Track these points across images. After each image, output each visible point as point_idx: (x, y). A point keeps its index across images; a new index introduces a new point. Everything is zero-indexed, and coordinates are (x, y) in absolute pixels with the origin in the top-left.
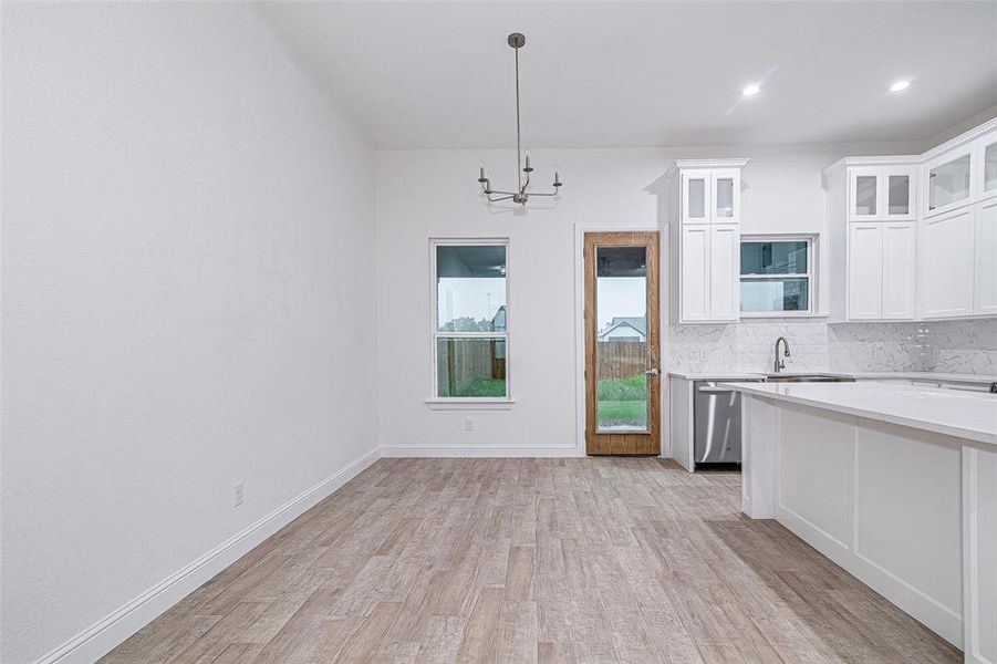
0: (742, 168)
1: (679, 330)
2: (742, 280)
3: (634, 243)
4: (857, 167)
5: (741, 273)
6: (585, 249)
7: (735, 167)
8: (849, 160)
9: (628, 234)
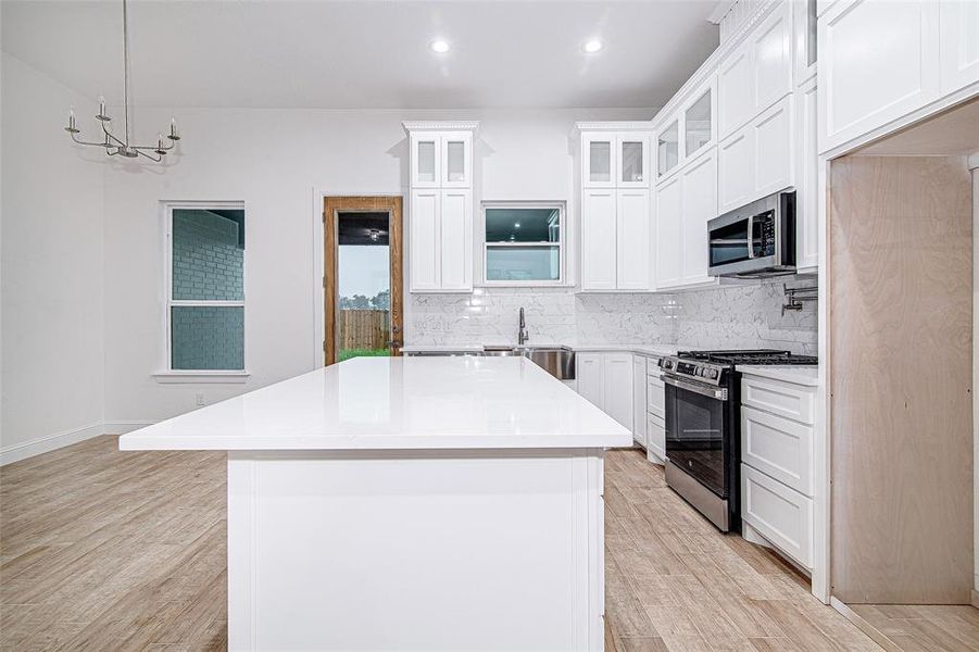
0: (473, 130)
1: (422, 299)
2: (488, 247)
3: (375, 208)
4: (592, 132)
5: (487, 241)
6: (324, 214)
7: (466, 130)
8: (581, 125)
9: (370, 199)
